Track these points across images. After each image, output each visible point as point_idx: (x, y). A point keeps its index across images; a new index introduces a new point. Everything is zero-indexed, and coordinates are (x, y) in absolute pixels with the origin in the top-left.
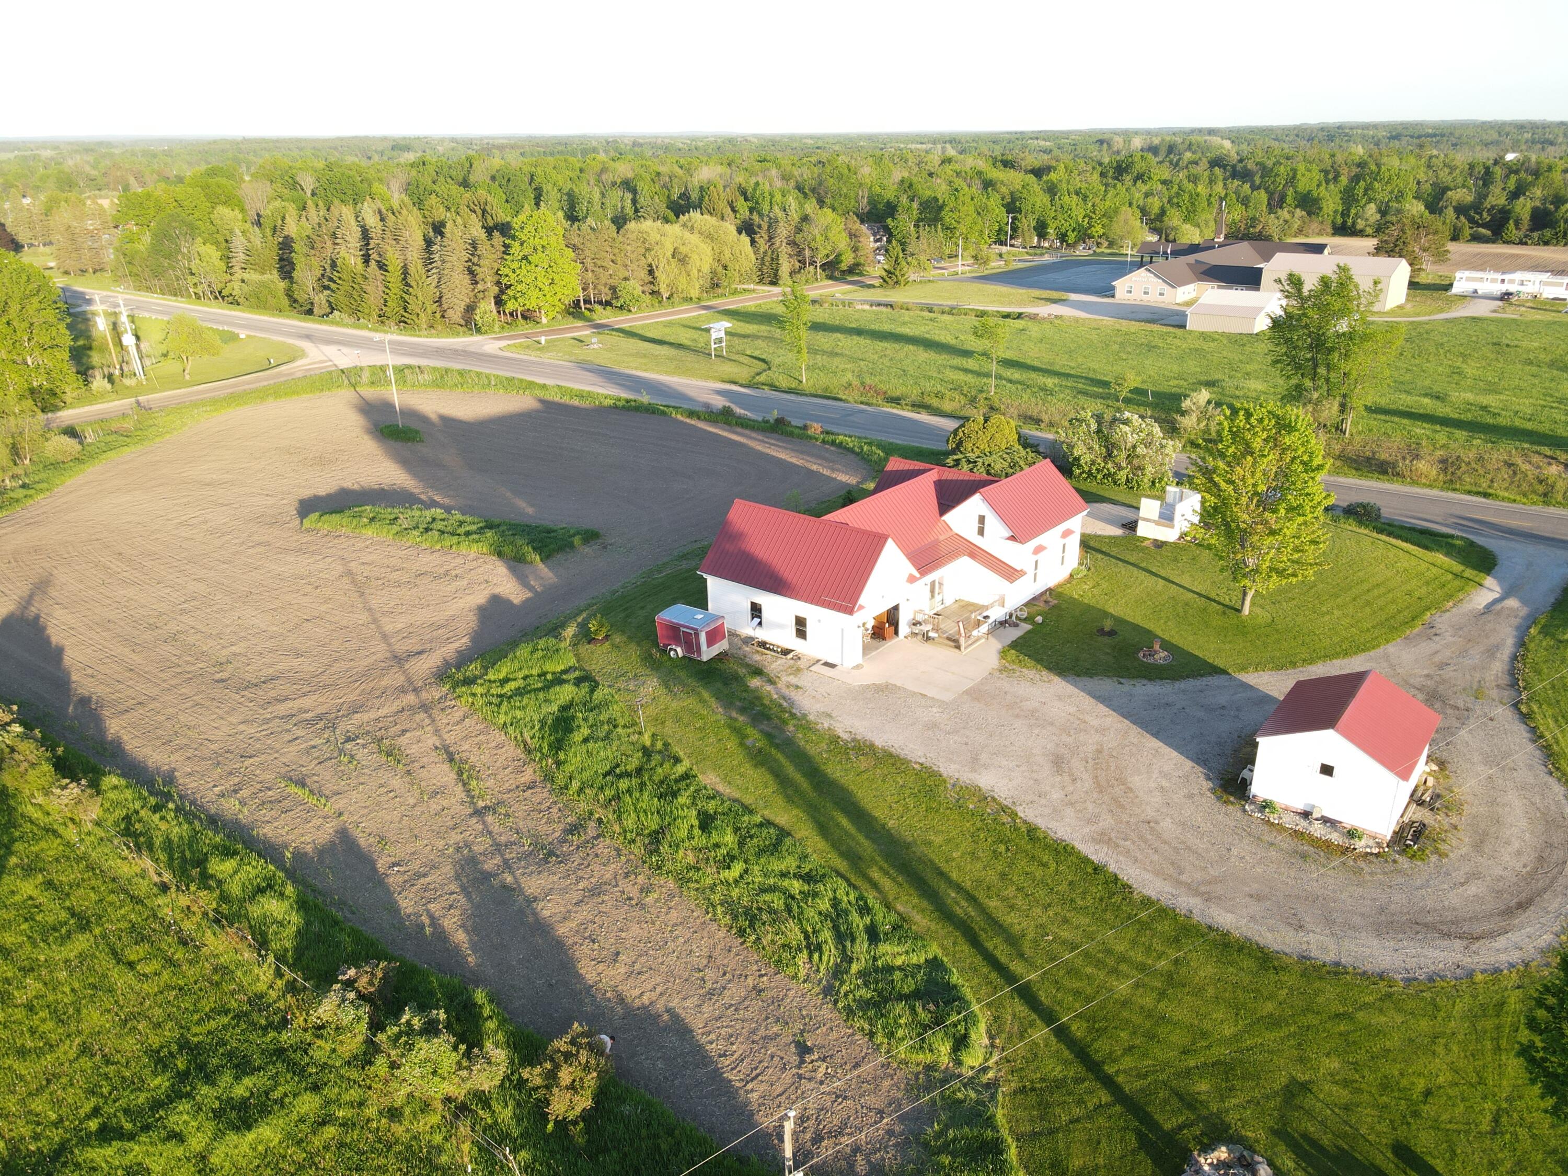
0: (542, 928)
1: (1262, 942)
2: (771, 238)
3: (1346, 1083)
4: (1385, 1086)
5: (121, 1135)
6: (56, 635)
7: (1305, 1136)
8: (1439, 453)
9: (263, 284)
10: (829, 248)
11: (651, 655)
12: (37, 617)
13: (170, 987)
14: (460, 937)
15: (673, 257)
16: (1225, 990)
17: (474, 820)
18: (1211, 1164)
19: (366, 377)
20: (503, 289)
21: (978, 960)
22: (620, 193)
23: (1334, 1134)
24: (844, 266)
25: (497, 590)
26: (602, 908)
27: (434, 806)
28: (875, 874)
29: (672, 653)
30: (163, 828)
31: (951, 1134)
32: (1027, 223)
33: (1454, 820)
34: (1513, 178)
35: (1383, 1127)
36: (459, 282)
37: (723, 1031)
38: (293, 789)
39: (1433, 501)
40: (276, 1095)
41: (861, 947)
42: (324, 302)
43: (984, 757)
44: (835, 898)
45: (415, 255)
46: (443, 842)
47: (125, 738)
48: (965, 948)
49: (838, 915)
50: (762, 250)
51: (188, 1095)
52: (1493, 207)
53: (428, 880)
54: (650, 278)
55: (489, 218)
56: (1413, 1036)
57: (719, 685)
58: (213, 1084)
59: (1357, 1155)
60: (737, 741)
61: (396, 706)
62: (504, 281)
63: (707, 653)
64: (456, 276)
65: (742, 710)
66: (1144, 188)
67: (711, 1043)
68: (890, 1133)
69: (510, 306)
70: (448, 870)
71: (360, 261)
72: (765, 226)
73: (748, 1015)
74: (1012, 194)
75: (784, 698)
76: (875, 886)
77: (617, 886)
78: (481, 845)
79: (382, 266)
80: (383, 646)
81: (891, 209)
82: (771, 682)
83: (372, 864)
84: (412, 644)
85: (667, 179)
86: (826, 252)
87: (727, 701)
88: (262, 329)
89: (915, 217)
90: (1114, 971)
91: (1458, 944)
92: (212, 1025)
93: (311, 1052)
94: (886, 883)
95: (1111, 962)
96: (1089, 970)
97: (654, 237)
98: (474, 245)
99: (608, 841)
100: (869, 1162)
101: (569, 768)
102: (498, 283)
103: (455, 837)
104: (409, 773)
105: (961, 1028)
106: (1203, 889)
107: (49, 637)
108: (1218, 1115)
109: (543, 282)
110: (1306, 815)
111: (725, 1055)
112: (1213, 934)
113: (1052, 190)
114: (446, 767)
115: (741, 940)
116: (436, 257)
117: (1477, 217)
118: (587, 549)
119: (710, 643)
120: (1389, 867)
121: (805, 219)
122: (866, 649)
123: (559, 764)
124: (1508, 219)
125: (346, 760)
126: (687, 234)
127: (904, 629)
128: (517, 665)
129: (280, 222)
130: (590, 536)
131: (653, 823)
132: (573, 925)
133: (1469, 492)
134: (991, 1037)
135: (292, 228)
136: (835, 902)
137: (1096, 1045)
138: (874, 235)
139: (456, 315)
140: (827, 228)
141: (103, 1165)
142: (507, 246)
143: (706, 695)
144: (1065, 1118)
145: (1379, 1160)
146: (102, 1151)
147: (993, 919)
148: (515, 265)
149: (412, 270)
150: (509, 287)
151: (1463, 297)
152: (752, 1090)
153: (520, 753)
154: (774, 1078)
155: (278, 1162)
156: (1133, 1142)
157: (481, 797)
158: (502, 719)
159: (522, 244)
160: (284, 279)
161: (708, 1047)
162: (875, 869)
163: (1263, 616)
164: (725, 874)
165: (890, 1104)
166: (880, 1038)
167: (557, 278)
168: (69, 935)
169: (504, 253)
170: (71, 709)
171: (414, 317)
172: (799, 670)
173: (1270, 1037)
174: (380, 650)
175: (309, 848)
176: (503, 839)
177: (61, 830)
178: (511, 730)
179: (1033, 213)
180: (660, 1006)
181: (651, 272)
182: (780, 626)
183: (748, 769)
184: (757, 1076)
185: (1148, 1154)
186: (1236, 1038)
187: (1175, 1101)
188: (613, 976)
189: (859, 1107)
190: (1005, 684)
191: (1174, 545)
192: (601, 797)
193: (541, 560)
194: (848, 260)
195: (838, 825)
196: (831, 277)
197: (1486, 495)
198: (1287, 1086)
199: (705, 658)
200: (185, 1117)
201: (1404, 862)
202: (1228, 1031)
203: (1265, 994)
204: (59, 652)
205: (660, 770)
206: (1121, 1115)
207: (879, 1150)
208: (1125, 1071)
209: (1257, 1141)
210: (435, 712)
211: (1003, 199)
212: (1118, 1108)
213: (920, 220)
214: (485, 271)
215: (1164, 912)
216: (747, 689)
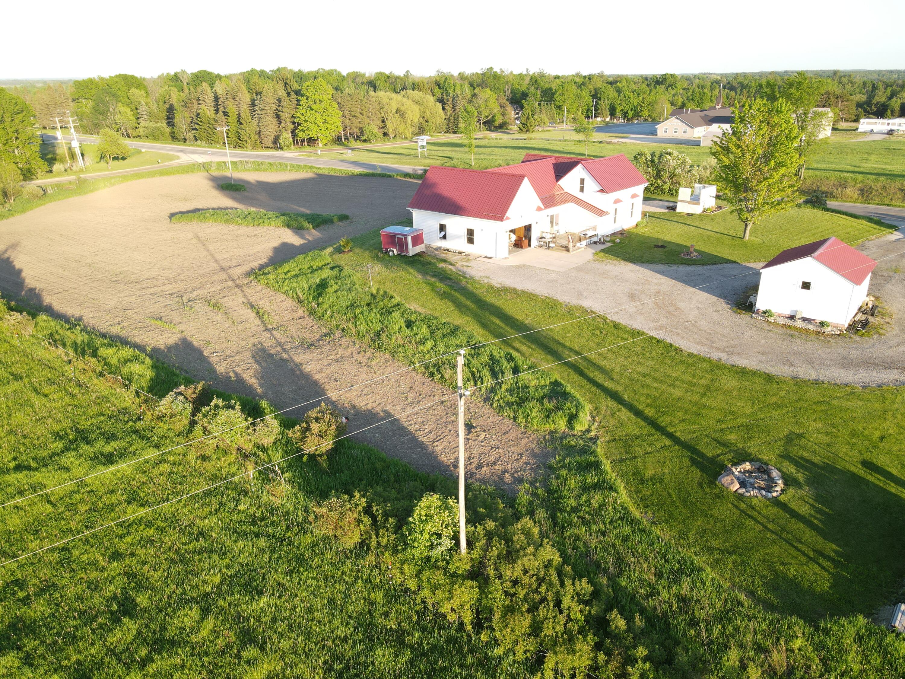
0: (306, 377)
1: (767, 372)
2: (454, 107)
3: (827, 433)
4: (853, 434)
5: (29, 468)
6: (18, 265)
7: (802, 458)
8: (859, 186)
9: (157, 128)
10: (488, 112)
11: (378, 256)
12: (9, 258)
13: (68, 405)
14: (254, 382)
15: (397, 113)
16: (745, 392)
17: (265, 333)
18: (740, 472)
19: (214, 166)
20: (296, 125)
21: (584, 382)
22: (366, 88)
23: (821, 457)
24: (497, 123)
25: (285, 241)
26: (343, 367)
27: (240, 327)
28: (517, 345)
29: (391, 253)
30: (72, 338)
31: (567, 461)
32: (604, 106)
33: (887, 320)
34: (889, 89)
35: (855, 453)
36: (270, 121)
37: (419, 420)
38: (155, 322)
39: (857, 207)
40: (132, 449)
41: (509, 376)
42: (192, 137)
43: (585, 294)
44: (491, 355)
45: (245, 108)
46: (245, 343)
47: (54, 304)
48: (576, 377)
49: (493, 363)
50: (449, 114)
51: (74, 449)
52: (878, 103)
53: (234, 358)
54: (383, 124)
55: (289, 87)
56: (871, 411)
57: (420, 266)
58: (92, 445)
59: (837, 466)
60: (430, 289)
61: (221, 286)
62: (297, 120)
63: (412, 250)
64: (268, 118)
65: (434, 276)
66: (673, 92)
67: (411, 425)
68: (527, 463)
69: (301, 135)
70: (248, 354)
71: (213, 112)
72: (451, 100)
73: (436, 412)
74: (595, 89)
75: (460, 271)
76: (517, 350)
77: (353, 357)
78: (268, 343)
79: (226, 114)
80: (215, 265)
81: (524, 95)
82: (451, 264)
83: (201, 353)
84: (234, 263)
85: (394, 80)
86: (486, 114)
87: (424, 273)
88: (155, 149)
89: (539, 99)
90: (672, 385)
91: (895, 371)
92: (94, 421)
93: (154, 431)
94: (524, 348)
95: (669, 381)
96: (655, 385)
97: (385, 100)
98: (279, 100)
99: (348, 338)
100: (513, 477)
101: (324, 306)
102: (294, 123)
103: (254, 340)
104: (226, 313)
105: (573, 411)
106: (728, 349)
107: (14, 266)
108: (743, 449)
109: (320, 121)
110: (792, 317)
111: (420, 430)
112: (735, 368)
113: (619, 91)
114: (250, 311)
115: (430, 379)
116: (257, 108)
117: (869, 109)
118: (341, 224)
119: (414, 244)
120: (846, 340)
121: (474, 95)
122: (510, 252)
123: (318, 305)
124: (886, 110)
125: (188, 309)
126: (405, 100)
127: (534, 242)
128: (295, 264)
129: (167, 97)
130: (344, 218)
131: (377, 327)
132: (324, 375)
133: (878, 204)
134: (593, 417)
135: (174, 100)
136: (492, 357)
137: (661, 419)
138: (515, 111)
139: (268, 142)
140: (487, 100)
141: (16, 483)
142: (298, 100)
143: (411, 270)
144: (642, 452)
145: (853, 469)
146: (16, 476)
147: (593, 363)
148: (303, 111)
149: (243, 115)
150: (299, 124)
151: (865, 133)
152: (437, 446)
153: (295, 304)
154: (451, 440)
155: (129, 482)
156: (687, 462)
157: (270, 323)
158: (285, 288)
159: (307, 99)
160: (169, 126)
161: (409, 427)
162: (517, 342)
163: (757, 240)
164: (421, 348)
165: (527, 451)
166: (520, 419)
167: (327, 118)
168: (8, 383)
169: (297, 105)
170: (23, 293)
171: (244, 143)
172: (469, 260)
173: (776, 414)
174: (214, 266)
175: (162, 347)
176: (283, 341)
177: (10, 340)
178: (290, 293)
179: (608, 100)
180: (379, 409)
181: (383, 121)
182: (458, 237)
183: (437, 301)
184: (440, 439)
185: (697, 467)
186: (754, 413)
187: (714, 444)
188: (350, 397)
189: (507, 452)
190: (598, 265)
191: (700, 215)
192: (345, 318)
193: (313, 228)
194: (499, 120)
195: (494, 323)
196: (490, 130)
197: (888, 205)
198: (788, 436)
199: (411, 253)
200: (72, 459)
201: (856, 338)
202: (748, 411)
203: (771, 393)
204: (20, 271)
205: (381, 303)
206: (679, 450)
207: (520, 471)
208: (680, 431)
209: (770, 460)
210: (244, 288)
211: (590, 92)
212: (677, 447)
213: (541, 101)
214: (285, 116)
215: (702, 359)
216: (436, 268)
